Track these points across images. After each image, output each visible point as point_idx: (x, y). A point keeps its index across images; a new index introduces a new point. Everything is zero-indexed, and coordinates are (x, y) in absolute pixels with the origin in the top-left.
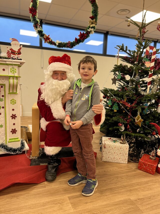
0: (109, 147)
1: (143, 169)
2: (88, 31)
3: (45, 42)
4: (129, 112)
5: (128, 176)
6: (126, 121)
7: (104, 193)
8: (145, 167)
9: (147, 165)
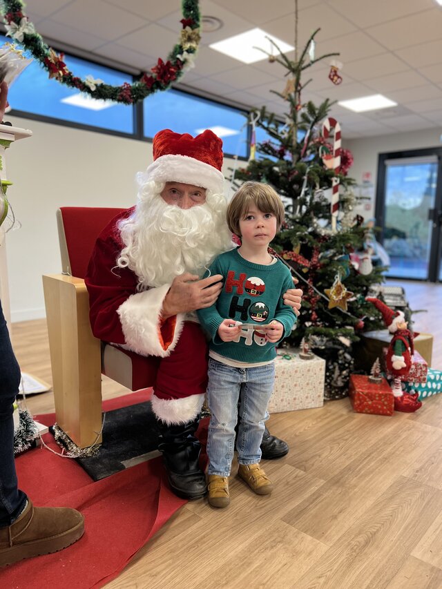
0: (283, 372)
1: (366, 409)
2: (178, 59)
3: (51, 76)
4: (307, 280)
5: (352, 432)
6: (308, 303)
7: (345, 481)
8: (373, 403)
9: (375, 397)
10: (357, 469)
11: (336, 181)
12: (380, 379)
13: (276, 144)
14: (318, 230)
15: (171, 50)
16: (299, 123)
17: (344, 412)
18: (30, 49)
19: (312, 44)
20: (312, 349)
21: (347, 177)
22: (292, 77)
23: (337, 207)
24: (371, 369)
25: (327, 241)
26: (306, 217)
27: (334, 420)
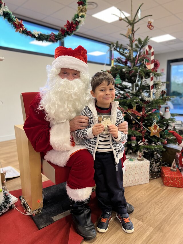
0: (130, 168)
1: (170, 184)
2: (76, 20)
3: (16, 31)
4: (140, 122)
5: (164, 197)
6: (141, 134)
7: (163, 228)
8: (173, 182)
9: (175, 179)
10: (169, 221)
11: (152, 75)
12: (176, 169)
13: (123, 59)
14: (144, 98)
15: (73, 16)
16: (134, 49)
17: (159, 186)
18: (6, 18)
19: (140, 11)
20: (143, 156)
21: (157, 73)
22: (130, 27)
23: (153, 87)
24: (172, 164)
25: (148, 103)
26: (139, 92)
27: (155, 190)
